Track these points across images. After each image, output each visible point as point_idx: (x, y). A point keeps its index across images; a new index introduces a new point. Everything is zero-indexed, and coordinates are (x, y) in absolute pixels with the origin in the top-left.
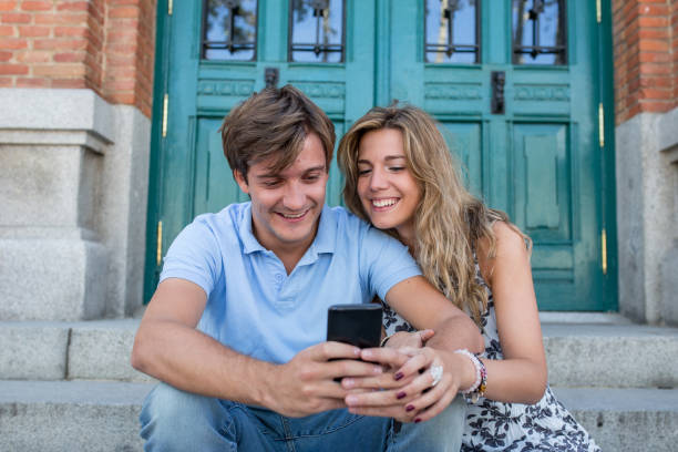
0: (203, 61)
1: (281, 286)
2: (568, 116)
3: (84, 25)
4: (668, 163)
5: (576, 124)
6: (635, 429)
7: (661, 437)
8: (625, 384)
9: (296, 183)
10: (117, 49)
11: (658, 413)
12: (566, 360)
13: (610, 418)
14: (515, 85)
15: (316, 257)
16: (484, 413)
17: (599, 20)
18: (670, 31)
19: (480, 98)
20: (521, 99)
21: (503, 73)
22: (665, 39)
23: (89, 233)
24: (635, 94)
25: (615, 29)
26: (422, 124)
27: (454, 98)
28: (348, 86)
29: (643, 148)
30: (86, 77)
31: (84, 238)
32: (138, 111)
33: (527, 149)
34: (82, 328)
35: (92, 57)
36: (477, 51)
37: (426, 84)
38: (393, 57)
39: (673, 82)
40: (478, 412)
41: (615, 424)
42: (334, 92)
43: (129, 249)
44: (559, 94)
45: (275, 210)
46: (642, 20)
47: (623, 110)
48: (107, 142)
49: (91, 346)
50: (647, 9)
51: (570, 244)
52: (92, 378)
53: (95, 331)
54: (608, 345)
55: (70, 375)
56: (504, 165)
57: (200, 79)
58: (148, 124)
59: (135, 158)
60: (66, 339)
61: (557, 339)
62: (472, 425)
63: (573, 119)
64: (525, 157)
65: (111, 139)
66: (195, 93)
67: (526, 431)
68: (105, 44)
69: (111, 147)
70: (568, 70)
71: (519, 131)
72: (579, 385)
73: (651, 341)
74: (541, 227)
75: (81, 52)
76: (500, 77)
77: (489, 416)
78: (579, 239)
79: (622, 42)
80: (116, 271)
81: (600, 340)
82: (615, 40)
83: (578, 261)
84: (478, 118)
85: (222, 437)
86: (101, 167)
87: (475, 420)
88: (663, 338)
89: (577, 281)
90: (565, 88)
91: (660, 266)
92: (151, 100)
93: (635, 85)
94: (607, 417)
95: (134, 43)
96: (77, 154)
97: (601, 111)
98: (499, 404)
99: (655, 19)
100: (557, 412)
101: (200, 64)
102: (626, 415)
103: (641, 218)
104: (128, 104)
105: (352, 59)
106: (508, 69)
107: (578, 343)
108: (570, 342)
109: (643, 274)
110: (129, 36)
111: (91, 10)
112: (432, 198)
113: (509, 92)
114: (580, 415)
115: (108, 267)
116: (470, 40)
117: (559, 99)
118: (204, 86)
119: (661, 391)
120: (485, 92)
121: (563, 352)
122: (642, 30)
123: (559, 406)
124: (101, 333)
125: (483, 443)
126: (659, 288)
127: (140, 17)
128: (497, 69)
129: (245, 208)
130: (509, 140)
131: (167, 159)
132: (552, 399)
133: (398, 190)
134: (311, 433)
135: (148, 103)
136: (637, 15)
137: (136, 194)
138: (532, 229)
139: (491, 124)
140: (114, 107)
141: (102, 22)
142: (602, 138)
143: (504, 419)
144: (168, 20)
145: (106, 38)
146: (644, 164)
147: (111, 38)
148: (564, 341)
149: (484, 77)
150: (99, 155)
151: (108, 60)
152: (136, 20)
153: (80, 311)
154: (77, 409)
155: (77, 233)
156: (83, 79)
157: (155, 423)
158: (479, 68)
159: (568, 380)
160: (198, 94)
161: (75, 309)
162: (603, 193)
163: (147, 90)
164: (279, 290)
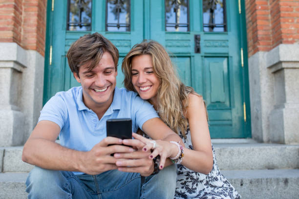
0: (68, 31)
1: (96, 124)
2: (228, 54)
3: (13, 14)
4: (270, 73)
5: (231, 57)
6: (257, 186)
7: (268, 190)
8: (253, 168)
9: (100, 75)
10: (28, 26)
11: (267, 179)
12: (228, 158)
13: (246, 182)
14: (205, 40)
15: (112, 112)
16: (187, 179)
17: (240, 12)
18: (270, 17)
19: (190, 46)
20: (208, 47)
21: (199, 35)
22: (267, 20)
23: (15, 107)
24: (256, 44)
25: (247, 16)
26: (159, 50)
27: (178, 46)
28: (132, 41)
29: (260, 67)
30: (13, 37)
31: (12, 109)
32: (38, 54)
33: (211, 68)
34: (10, 149)
35: (16, 29)
36: (188, 26)
37: (166, 40)
38: (152, 29)
39: (272, 38)
40: (184, 178)
41: (248, 184)
42: (126, 44)
43: (34, 114)
44: (224, 44)
45: (91, 88)
46: (258, 12)
47: (251, 51)
48: (24, 67)
49: (14, 157)
50: (260, 7)
51: (230, 109)
52: (15, 171)
53: (16, 150)
54: (245, 151)
55: (4, 171)
56: (201, 75)
57: (66, 39)
58: (43, 59)
59: (37, 74)
60: (2, 154)
61: (224, 149)
62: (182, 184)
63: (230, 55)
64: (210, 72)
65: (25, 65)
66: (64, 46)
67: (205, 187)
68: (22, 23)
69: (25, 69)
70: (227, 34)
71: (207, 60)
72: (234, 169)
73: (264, 149)
74: (217, 102)
75: (11, 26)
76: (198, 37)
77: (189, 180)
78: (234, 107)
79: (250, 21)
80: (28, 124)
81: (242, 149)
82: (247, 21)
83: (233, 117)
84: (189, 55)
85: (64, 191)
86: (21, 78)
87: (183, 182)
88: (270, 147)
89: (233, 125)
90: (226, 42)
91: (268, 118)
92: (44, 49)
93: (256, 40)
94: (244, 181)
95: (36, 23)
96: (9, 71)
97: (242, 51)
98: (194, 174)
99: (263, 12)
100: (221, 179)
101: (66, 33)
102: (253, 180)
103: (260, 97)
104: (34, 50)
105: (133, 30)
106: (202, 34)
107: (233, 150)
108: (229, 150)
109: (261, 121)
110: (33, 20)
111: (16, 8)
112: (166, 85)
113: (202, 43)
114: (233, 181)
115: (24, 123)
116: (185, 22)
117: (224, 47)
118: (68, 42)
119: (269, 170)
120: (192, 43)
121: (226, 154)
122: (258, 16)
123: (222, 177)
124: (19, 151)
125: (186, 191)
126: (268, 127)
127: (38, 11)
128: (197, 34)
129: (79, 89)
130: (203, 64)
131: (52, 75)
132: (219, 173)
133: (151, 82)
134: (109, 190)
135: (42, 49)
136: (256, 10)
137: (38, 90)
138: (213, 103)
139: (195, 57)
140: (27, 51)
141: (21, 14)
142: (242, 63)
143: (196, 181)
144: (52, 14)
145: (23, 21)
146: (260, 73)
147: (25, 21)
148: (227, 150)
149: (191, 37)
150: (20, 72)
151: (24, 31)
152: (37, 13)
153: (11, 142)
154: (5, 184)
155: (9, 107)
156: (12, 38)
157: (32, 185)
158: (189, 33)
159: (229, 166)
160: (66, 46)
161: (8, 141)
162: (244, 87)
163: (42, 44)
164: (96, 126)
